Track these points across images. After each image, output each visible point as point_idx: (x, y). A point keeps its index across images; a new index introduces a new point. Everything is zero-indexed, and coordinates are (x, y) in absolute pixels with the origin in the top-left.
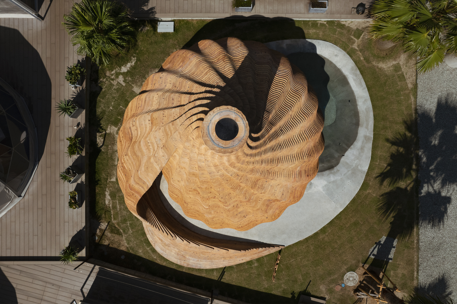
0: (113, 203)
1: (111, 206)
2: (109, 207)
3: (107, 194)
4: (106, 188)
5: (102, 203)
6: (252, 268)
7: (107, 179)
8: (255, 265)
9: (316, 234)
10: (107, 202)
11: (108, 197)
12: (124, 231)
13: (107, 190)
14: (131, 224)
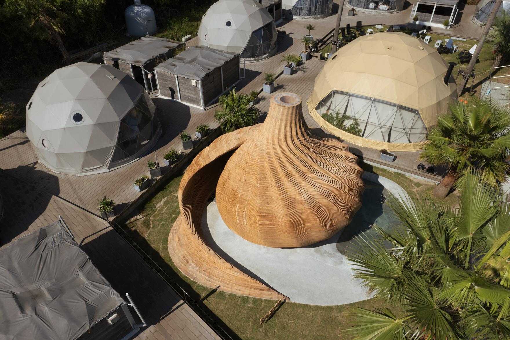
0: (162, 207)
1: (159, 209)
2: (157, 209)
3: (163, 200)
4: (166, 197)
5: (154, 204)
6: (244, 307)
7: (172, 192)
8: (250, 306)
9: (330, 309)
10: (158, 205)
11: (162, 202)
12: (153, 227)
13: (165, 198)
14: (163, 224)
